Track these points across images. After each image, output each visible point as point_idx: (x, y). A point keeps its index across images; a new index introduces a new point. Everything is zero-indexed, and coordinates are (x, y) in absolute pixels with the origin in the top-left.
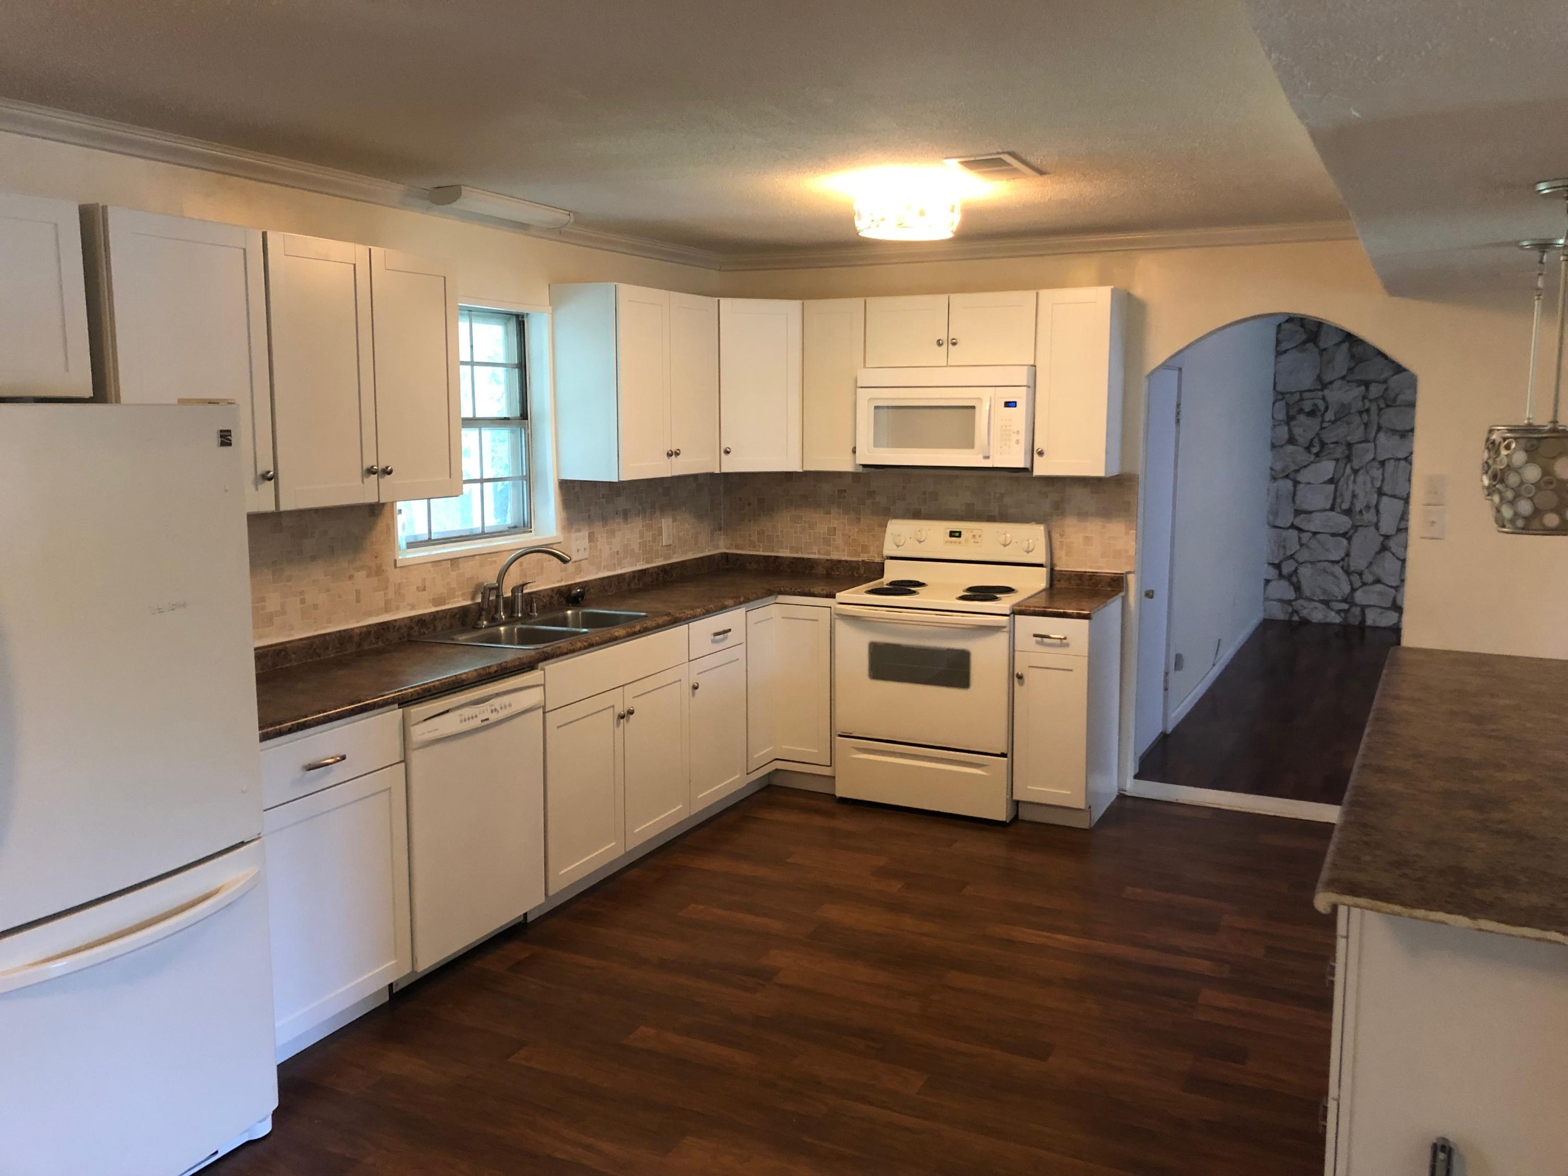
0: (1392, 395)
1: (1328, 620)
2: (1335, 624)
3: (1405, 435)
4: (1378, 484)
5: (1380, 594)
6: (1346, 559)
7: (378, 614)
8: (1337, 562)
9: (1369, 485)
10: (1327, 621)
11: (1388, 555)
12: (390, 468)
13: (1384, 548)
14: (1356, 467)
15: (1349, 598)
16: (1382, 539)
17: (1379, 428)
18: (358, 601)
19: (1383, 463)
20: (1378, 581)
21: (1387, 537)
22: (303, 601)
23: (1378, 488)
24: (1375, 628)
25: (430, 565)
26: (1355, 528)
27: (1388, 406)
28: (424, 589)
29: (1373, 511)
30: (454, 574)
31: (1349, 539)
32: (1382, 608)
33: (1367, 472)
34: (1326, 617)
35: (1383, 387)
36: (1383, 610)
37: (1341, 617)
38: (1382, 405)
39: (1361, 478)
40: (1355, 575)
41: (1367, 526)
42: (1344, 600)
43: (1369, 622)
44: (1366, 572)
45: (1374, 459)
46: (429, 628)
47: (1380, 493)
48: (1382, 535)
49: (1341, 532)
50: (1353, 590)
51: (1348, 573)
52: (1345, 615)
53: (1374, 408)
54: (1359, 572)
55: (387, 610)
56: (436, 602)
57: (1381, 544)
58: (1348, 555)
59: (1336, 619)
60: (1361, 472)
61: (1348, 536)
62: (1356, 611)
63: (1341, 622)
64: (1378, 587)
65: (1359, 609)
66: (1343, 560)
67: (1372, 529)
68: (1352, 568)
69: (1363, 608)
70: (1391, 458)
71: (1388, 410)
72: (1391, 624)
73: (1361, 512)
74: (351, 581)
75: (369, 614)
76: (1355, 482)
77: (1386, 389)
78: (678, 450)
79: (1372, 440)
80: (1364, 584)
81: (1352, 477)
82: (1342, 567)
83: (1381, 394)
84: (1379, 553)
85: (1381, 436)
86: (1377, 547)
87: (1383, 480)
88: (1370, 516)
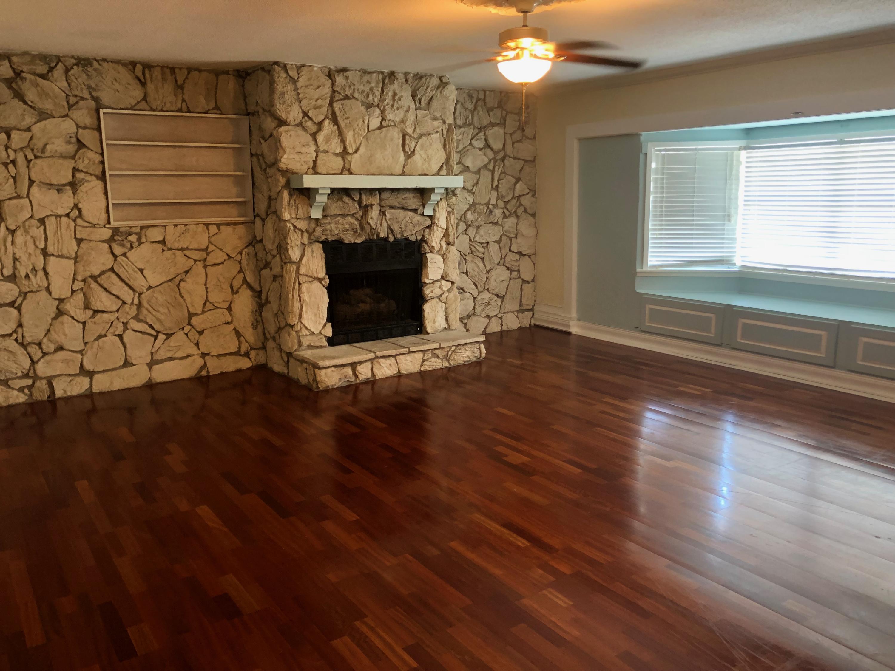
0: (40, 145)
1: (11, 401)
2: (18, 405)
3: (61, 189)
4: (42, 246)
5: (65, 361)
6: (20, 330)
8: (10, 335)
9: (31, 248)
10: (10, 403)
11: (65, 319)
13: (60, 313)
14: (13, 227)
15: (32, 371)
16: (57, 302)
17: (31, 182)
19: (42, 221)
20: (61, 348)
21: (61, 300)
23: (42, 249)
24: (67, 399)
26: (24, 295)
27: (36, 157)
29: (41, 274)
31: (19, 309)
32: (70, 375)
33: (26, 232)
34: (7, 398)
35: (28, 135)
36: (71, 378)
37: (26, 395)
38: (30, 156)
39: (20, 238)
40: (33, 346)
41: (37, 291)
42: (26, 376)
43: (59, 393)
44: (45, 340)
45: (31, 217)
47: (45, 253)
48: (56, 299)
49: (8, 301)
50: (33, 362)
51: (23, 345)
52: (30, 391)
53: (21, 160)
54: (37, 342)
57: (57, 308)
58: (20, 325)
59: (22, 398)
60: (19, 233)
61: (16, 305)
62: (42, 384)
63: (26, 400)
64: (61, 355)
65: (44, 382)
66: (15, 331)
67: (44, 293)
68: (28, 339)
69: (50, 381)
70: (51, 215)
71: (39, 161)
72: (82, 391)
73: (27, 276)
76: (13, 243)
77: (31, 138)
79: (25, 196)
80: (45, 354)
81: (10, 239)
82: (16, 340)
83: (26, 144)
84: (55, 318)
85: (35, 190)
86: (53, 311)
87: (46, 239)
88: (39, 280)
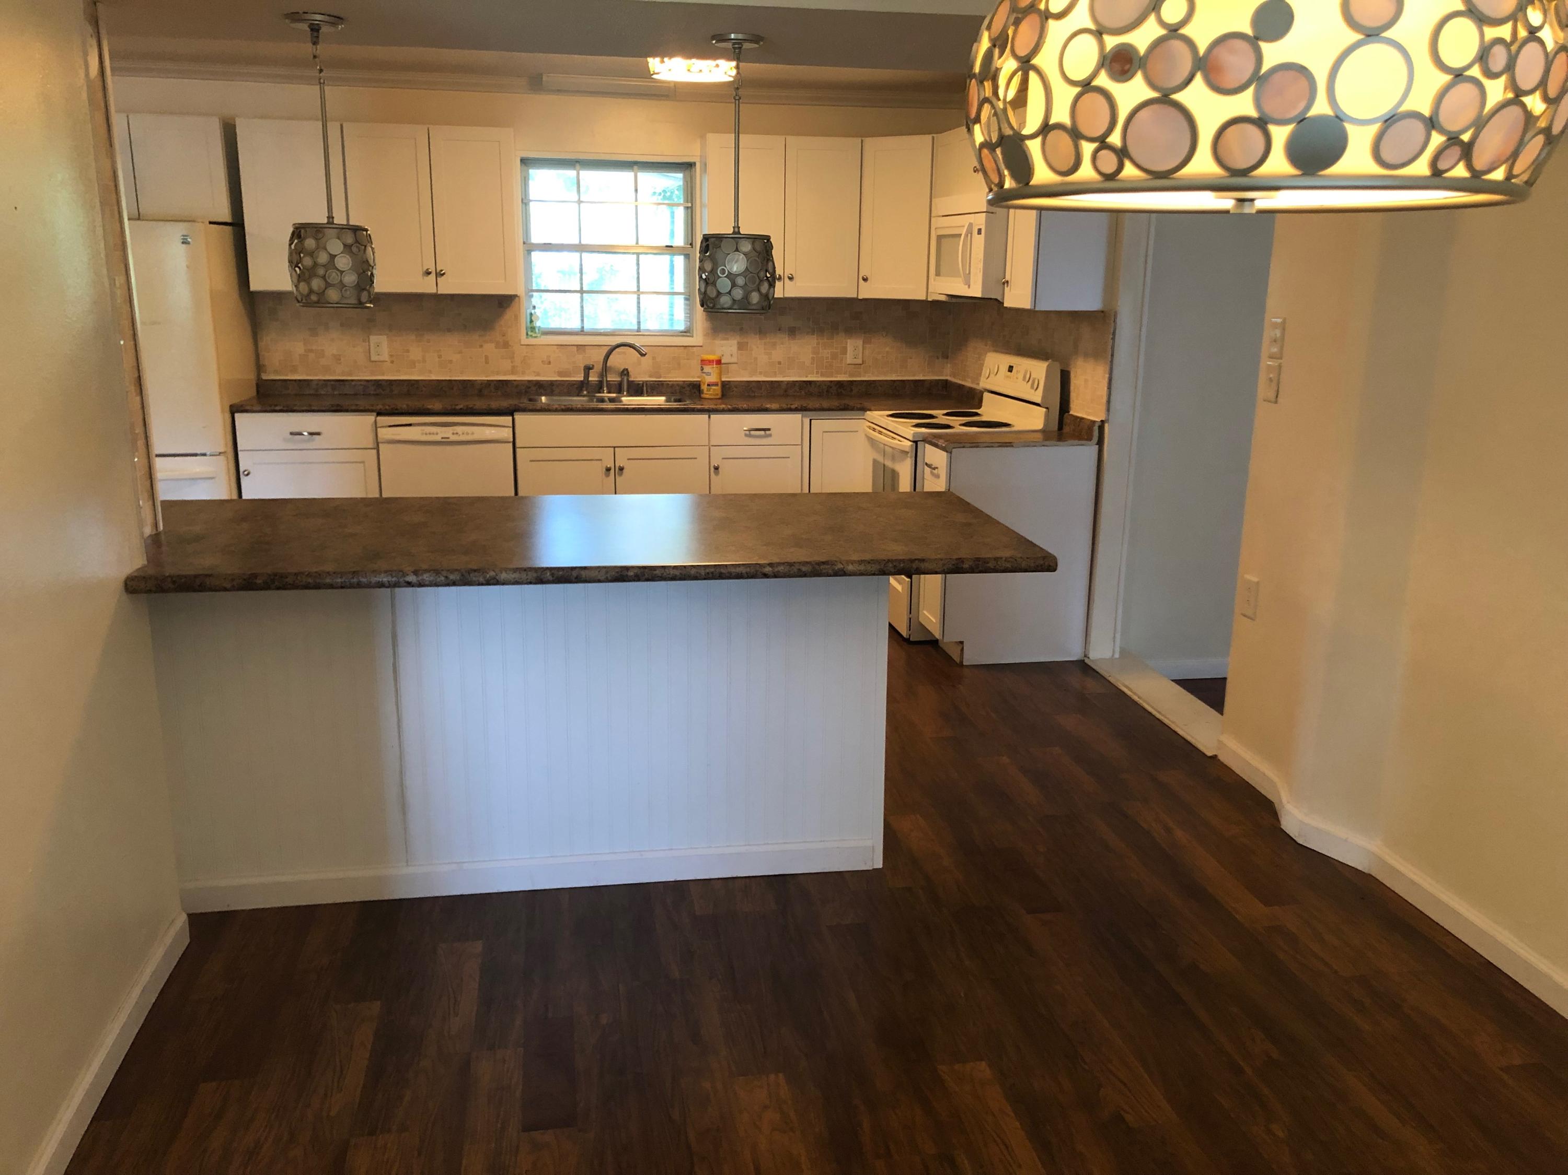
7: (505, 375)
12: (443, 272)
18: (487, 362)
22: (440, 357)
25: (556, 347)
28: (549, 363)
30: (580, 357)
46: (546, 390)
55: (513, 373)
56: (560, 374)
74: (481, 349)
75: (498, 373)
78: (791, 274)
